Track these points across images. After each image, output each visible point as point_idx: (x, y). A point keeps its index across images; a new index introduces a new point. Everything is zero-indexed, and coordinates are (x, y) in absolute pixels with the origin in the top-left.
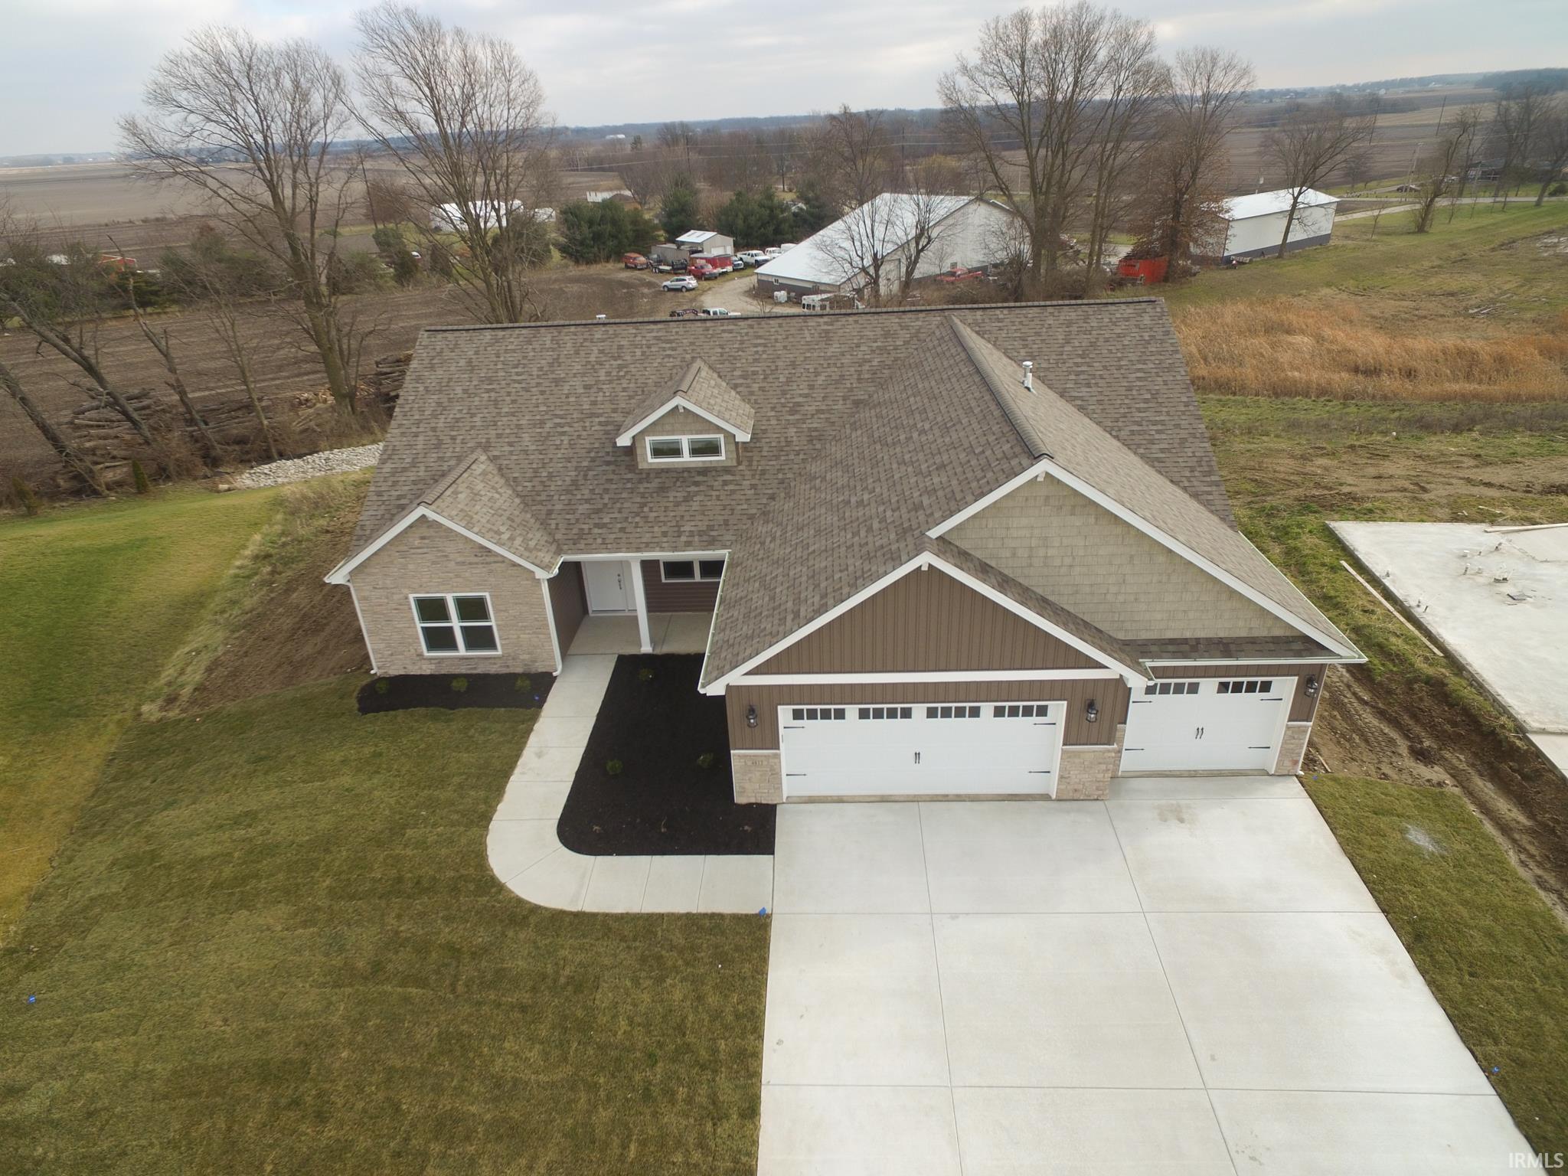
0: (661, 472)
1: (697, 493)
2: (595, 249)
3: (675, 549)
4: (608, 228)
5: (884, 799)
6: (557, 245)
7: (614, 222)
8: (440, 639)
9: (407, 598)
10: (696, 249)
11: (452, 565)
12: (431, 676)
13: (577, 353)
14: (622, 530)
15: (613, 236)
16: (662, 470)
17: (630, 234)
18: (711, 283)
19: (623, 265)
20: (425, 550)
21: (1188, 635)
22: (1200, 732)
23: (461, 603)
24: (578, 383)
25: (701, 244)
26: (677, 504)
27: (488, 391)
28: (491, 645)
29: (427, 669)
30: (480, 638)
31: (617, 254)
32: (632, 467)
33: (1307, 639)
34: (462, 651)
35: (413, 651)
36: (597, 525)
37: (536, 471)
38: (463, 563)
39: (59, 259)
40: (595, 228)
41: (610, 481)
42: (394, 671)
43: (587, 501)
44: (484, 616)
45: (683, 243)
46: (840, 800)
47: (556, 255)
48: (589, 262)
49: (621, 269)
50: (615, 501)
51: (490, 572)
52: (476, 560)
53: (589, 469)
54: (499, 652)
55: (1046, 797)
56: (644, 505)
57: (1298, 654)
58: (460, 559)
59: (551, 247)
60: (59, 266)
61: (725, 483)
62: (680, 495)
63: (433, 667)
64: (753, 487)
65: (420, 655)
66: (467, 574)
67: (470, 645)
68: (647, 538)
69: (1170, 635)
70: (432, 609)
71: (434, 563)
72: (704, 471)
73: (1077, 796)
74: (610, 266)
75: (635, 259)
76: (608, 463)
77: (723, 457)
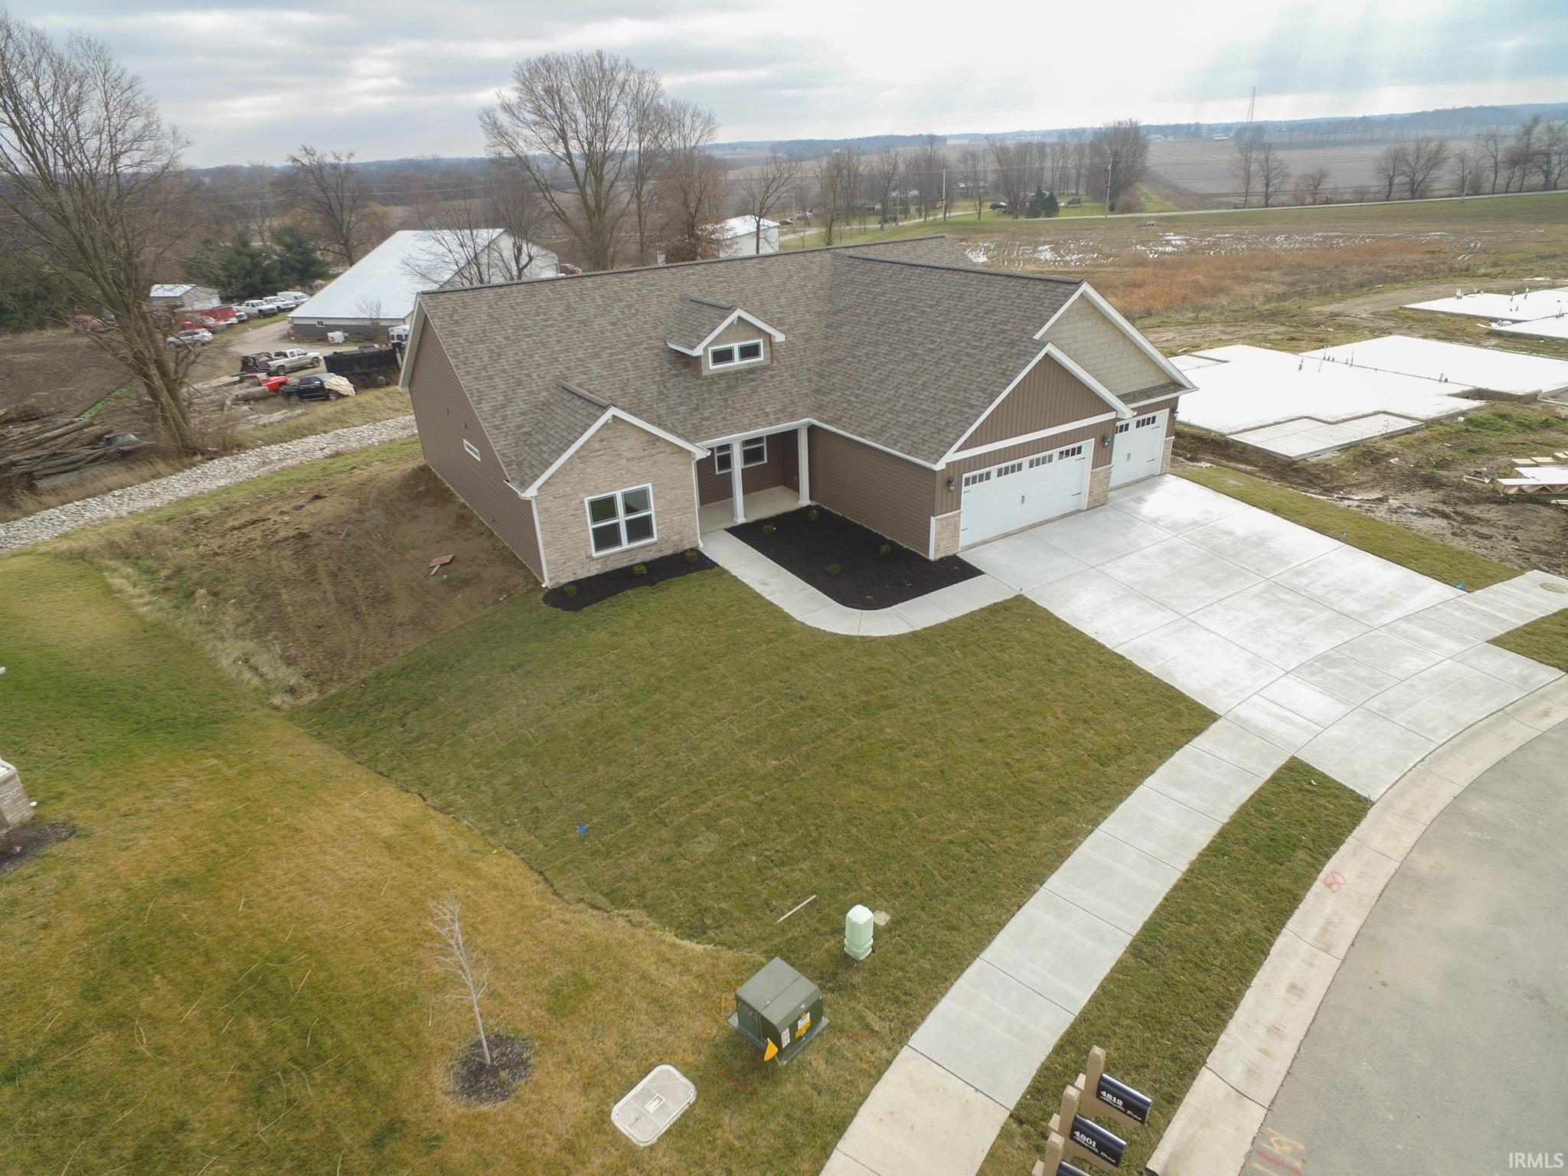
0: (722, 376)
1: (758, 386)
3: (771, 424)
5: (1007, 535)
8: (607, 537)
9: (582, 502)
11: (623, 462)
12: (597, 576)
13: (582, 299)
14: (724, 418)
20: (602, 452)
21: (1130, 391)
23: (628, 497)
24: (602, 322)
26: (750, 395)
27: (529, 336)
28: (649, 533)
29: (595, 569)
30: (640, 529)
32: (703, 374)
33: (1173, 382)
34: (626, 545)
35: (583, 554)
38: (633, 459)
43: (681, 404)
44: (646, 506)
46: (985, 542)
50: (702, 401)
51: (655, 462)
52: (644, 453)
54: (655, 539)
55: (1079, 511)
56: (726, 400)
57: (1173, 392)
58: (631, 456)
61: (772, 377)
62: (747, 389)
63: (599, 566)
64: (792, 376)
65: (590, 557)
66: (636, 469)
67: (632, 537)
68: (746, 421)
69: (1123, 392)
70: (603, 508)
71: (609, 463)
72: (751, 370)
73: (1095, 504)
77: (761, 358)
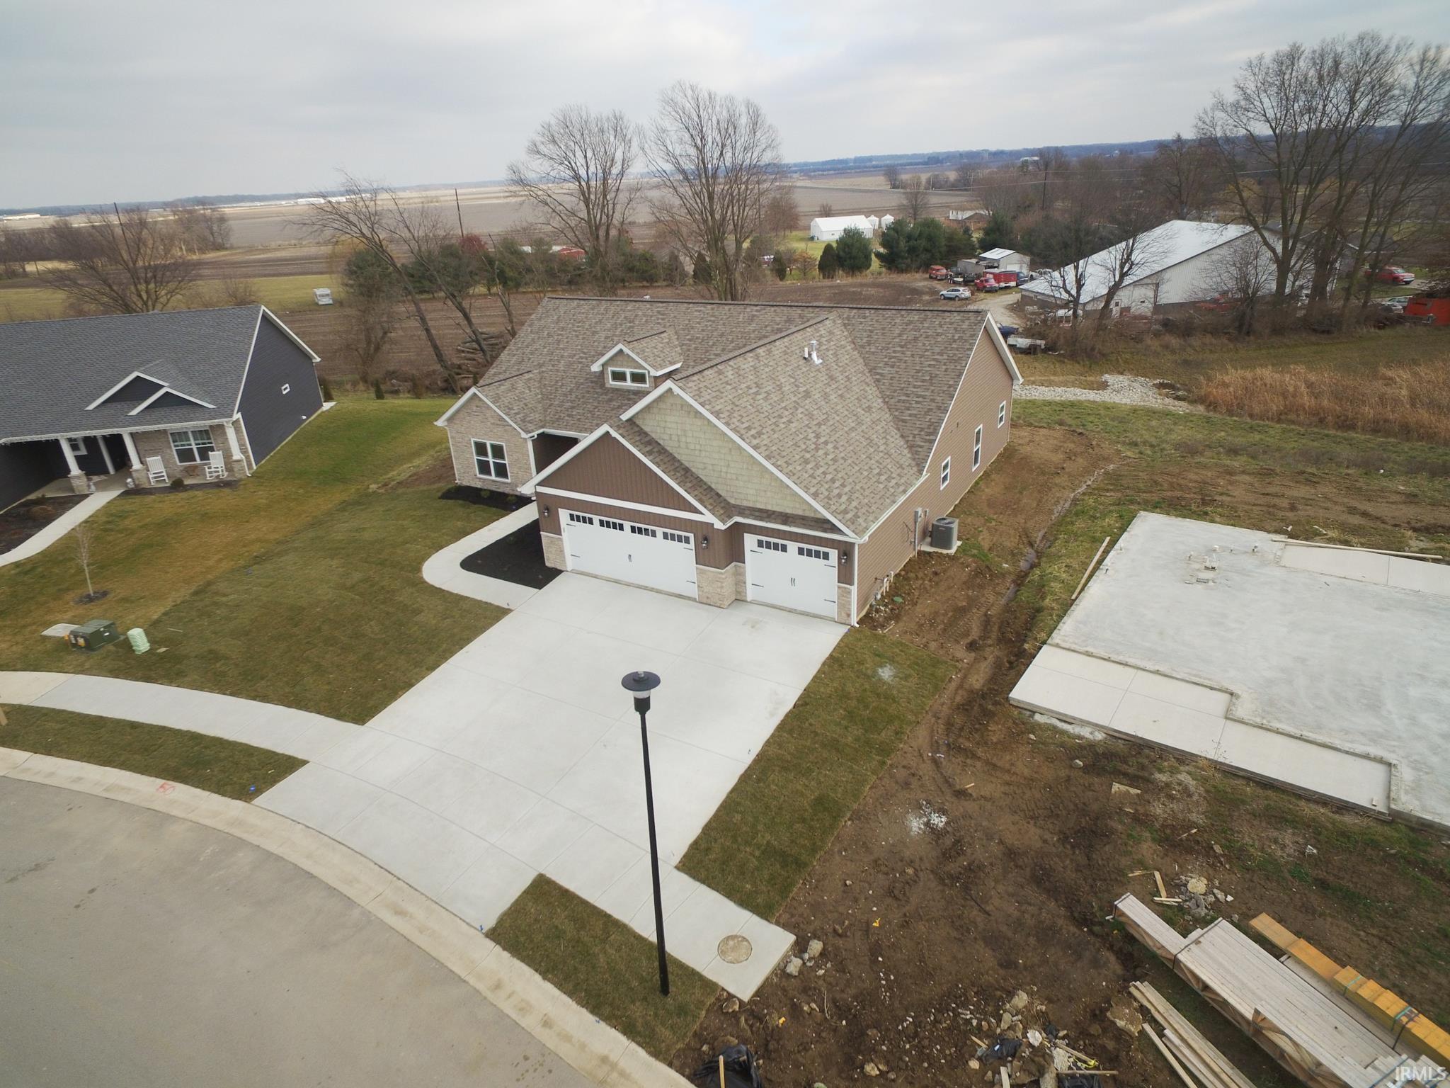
2: (909, 260)
4: (923, 243)
5: (616, 581)
6: (878, 255)
7: (930, 239)
8: (484, 467)
9: (470, 441)
10: (992, 265)
11: (489, 425)
12: (480, 489)
14: (579, 419)
15: (927, 250)
16: (617, 390)
17: (944, 249)
18: (988, 295)
19: (927, 276)
20: (477, 414)
21: (769, 508)
22: (793, 581)
23: (493, 446)
24: (603, 335)
25: (998, 260)
26: (613, 409)
28: (506, 476)
29: (478, 485)
30: (501, 471)
31: (926, 266)
32: (603, 385)
33: (828, 521)
34: (493, 476)
35: (473, 472)
36: (569, 416)
37: (557, 382)
38: (494, 424)
39: (528, 249)
40: (912, 243)
41: (588, 392)
42: (465, 483)
43: (571, 402)
44: (503, 458)
45: (985, 259)
46: (595, 577)
47: (875, 264)
48: (901, 271)
49: (925, 279)
50: (584, 403)
51: (504, 431)
52: (499, 423)
53: (582, 384)
54: (509, 481)
55: (694, 600)
56: (596, 407)
57: (825, 531)
58: (491, 422)
59: (873, 256)
60: (528, 254)
62: (617, 405)
63: (481, 484)
65: (476, 476)
66: (495, 431)
67: (498, 474)
69: (759, 506)
70: (481, 449)
71: (481, 422)
72: (637, 392)
73: (709, 602)
74: (918, 276)
75: (938, 270)
76: (592, 382)
77: (647, 385)
